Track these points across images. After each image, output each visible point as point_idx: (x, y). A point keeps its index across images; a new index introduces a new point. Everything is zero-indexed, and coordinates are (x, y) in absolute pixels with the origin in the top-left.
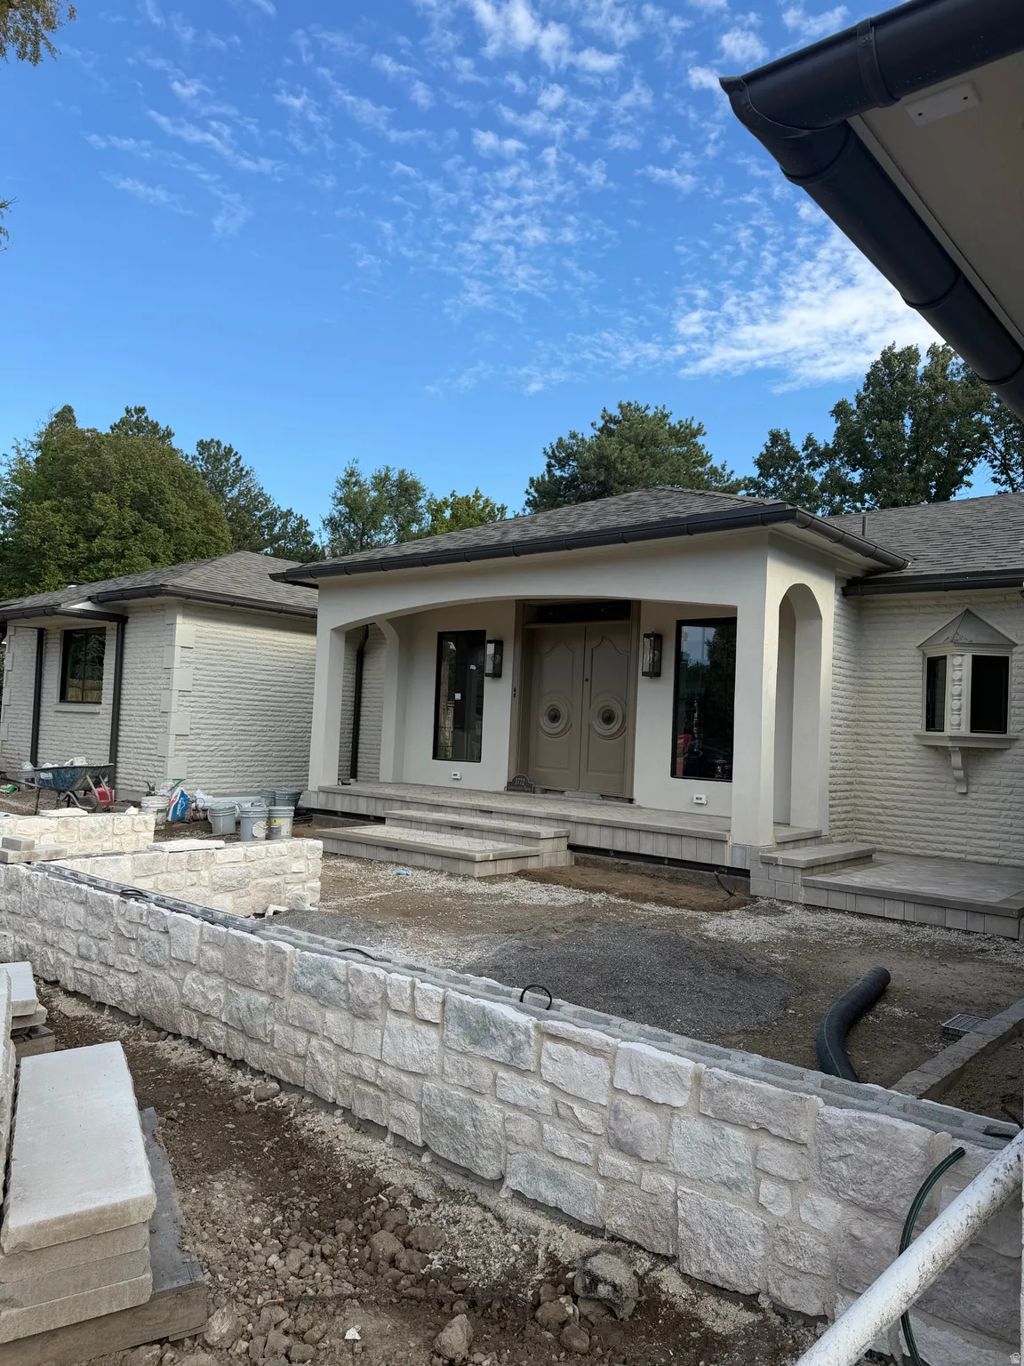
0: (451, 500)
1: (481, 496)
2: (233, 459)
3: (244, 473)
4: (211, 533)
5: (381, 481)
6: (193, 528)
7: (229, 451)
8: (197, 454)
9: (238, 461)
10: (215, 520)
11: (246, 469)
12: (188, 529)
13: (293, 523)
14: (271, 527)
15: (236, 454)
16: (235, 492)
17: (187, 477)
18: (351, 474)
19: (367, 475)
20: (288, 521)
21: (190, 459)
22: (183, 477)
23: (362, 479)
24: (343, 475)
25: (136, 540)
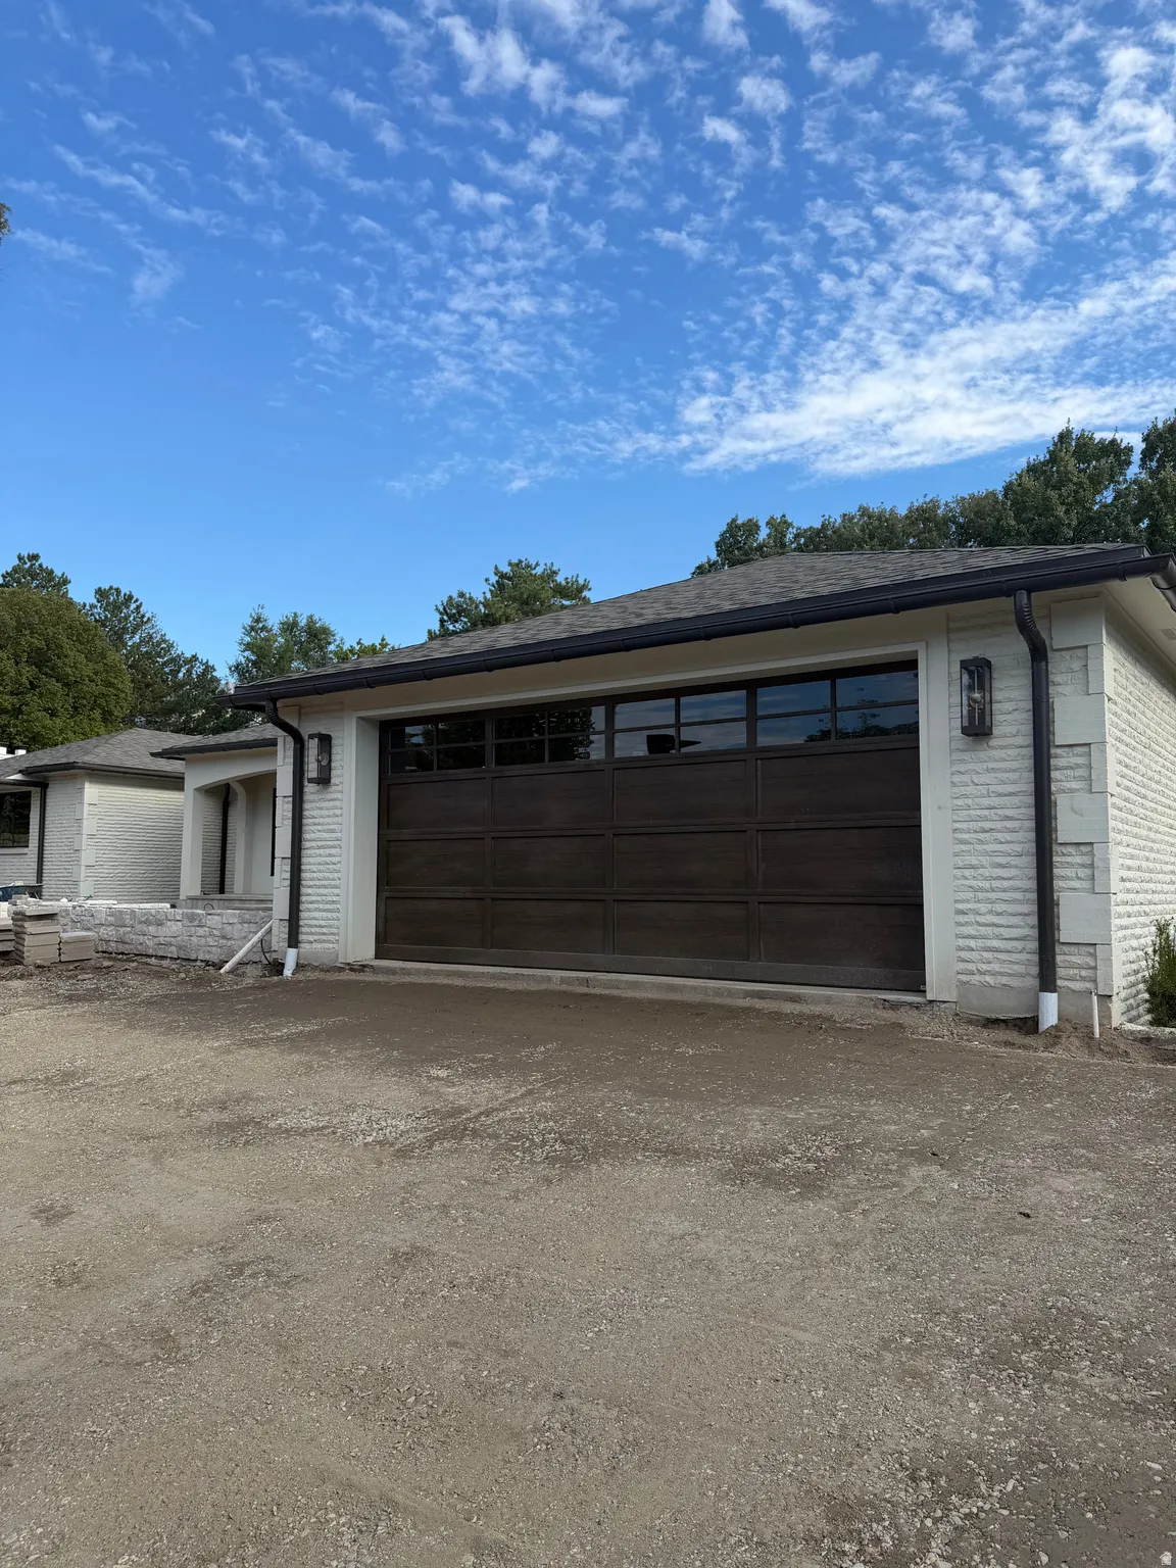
0: (357, 648)
1: (387, 645)
2: (133, 606)
3: (145, 619)
4: (110, 685)
5: (289, 627)
6: (92, 681)
7: (129, 598)
8: (95, 601)
9: (138, 607)
10: (115, 672)
11: (147, 616)
12: (87, 682)
13: (198, 669)
14: (175, 673)
15: (136, 601)
16: (137, 639)
17: (85, 630)
18: (258, 620)
19: (274, 621)
20: (192, 667)
21: (88, 607)
22: (80, 629)
23: (269, 624)
24: (249, 621)
25: (34, 695)
